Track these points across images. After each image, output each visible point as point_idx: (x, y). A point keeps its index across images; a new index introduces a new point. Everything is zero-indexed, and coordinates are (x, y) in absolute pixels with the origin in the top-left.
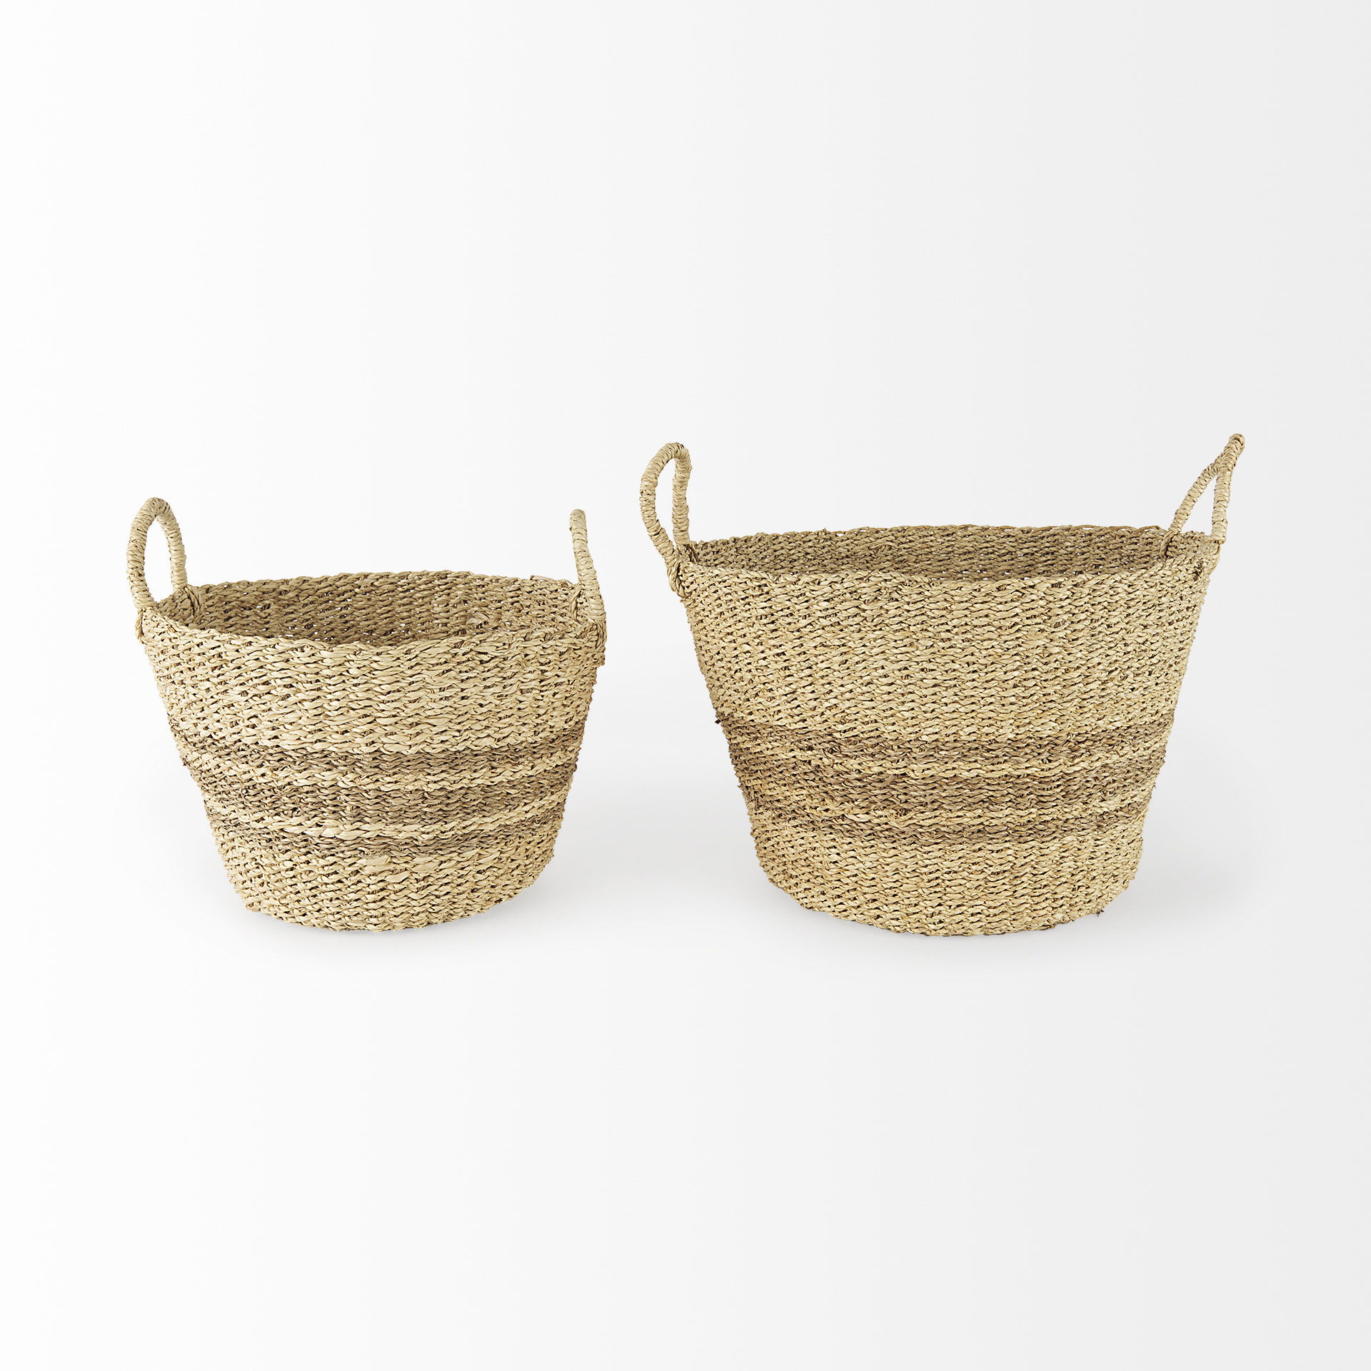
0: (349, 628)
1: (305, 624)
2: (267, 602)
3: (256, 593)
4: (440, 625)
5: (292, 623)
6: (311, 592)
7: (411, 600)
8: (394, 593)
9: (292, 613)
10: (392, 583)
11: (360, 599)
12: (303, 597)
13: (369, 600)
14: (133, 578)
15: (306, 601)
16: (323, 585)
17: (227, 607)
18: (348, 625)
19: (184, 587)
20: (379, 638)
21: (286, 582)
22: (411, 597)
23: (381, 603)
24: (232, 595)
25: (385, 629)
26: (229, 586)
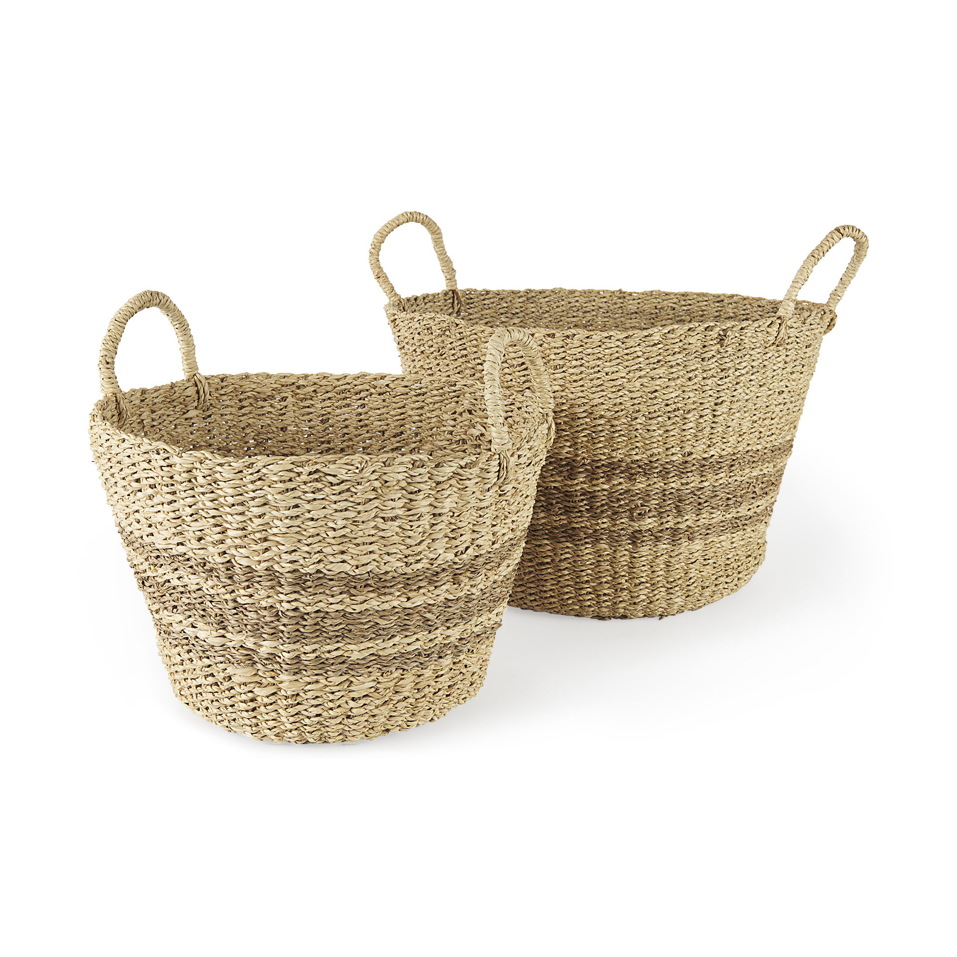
0: (362, 427)
1: (321, 418)
2: (286, 395)
3: (275, 386)
4: (447, 432)
5: (308, 417)
6: (329, 389)
7: (423, 404)
8: (407, 396)
9: (308, 407)
10: (406, 387)
11: (375, 399)
12: (320, 392)
13: (384, 401)
14: (101, 366)
15: (323, 397)
16: (341, 383)
17: (242, 397)
18: (361, 423)
19: (194, 375)
20: (389, 439)
21: (306, 377)
22: (423, 401)
23: (394, 404)
24: (248, 386)
25: (394, 431)
26: (247, 376)
